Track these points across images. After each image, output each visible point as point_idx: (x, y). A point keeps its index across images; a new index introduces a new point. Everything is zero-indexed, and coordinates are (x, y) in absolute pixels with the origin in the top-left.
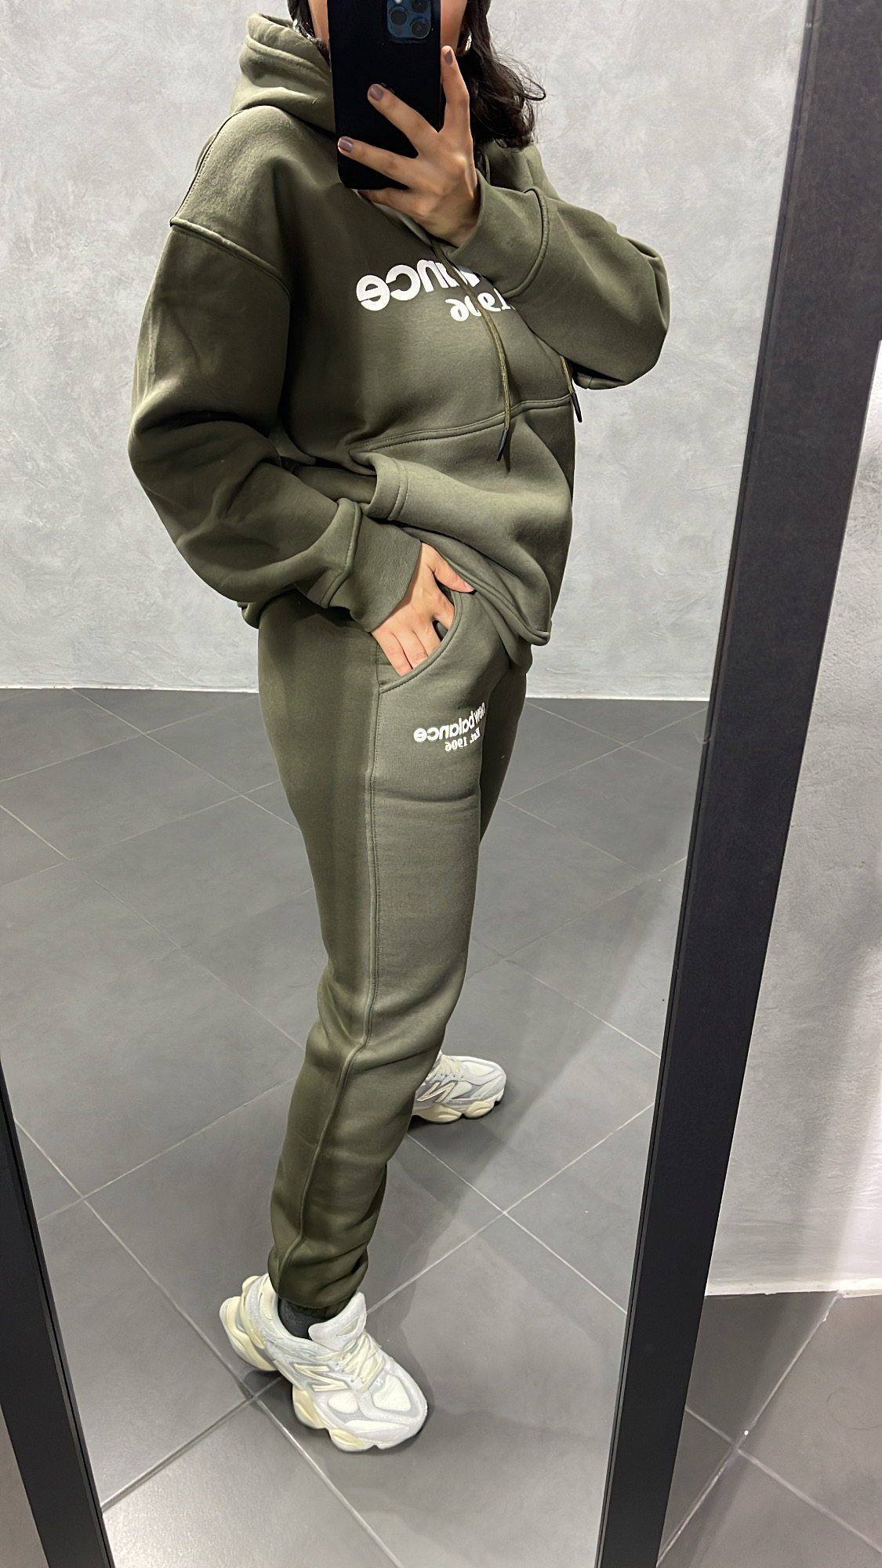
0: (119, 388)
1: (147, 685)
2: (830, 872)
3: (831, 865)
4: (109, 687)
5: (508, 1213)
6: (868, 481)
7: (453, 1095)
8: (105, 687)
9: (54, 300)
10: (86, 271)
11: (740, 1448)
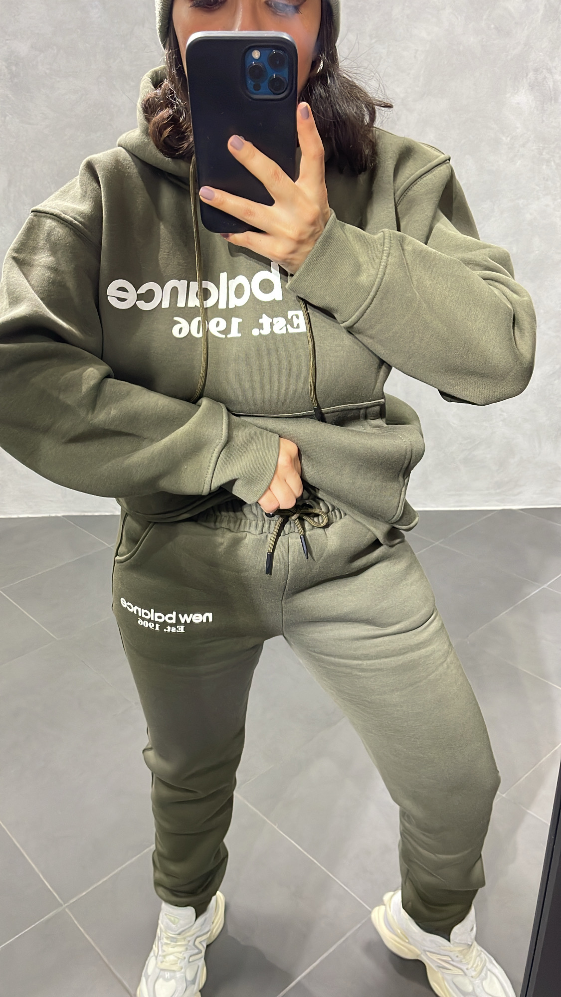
1: (111, 512)
4: (86, 514)
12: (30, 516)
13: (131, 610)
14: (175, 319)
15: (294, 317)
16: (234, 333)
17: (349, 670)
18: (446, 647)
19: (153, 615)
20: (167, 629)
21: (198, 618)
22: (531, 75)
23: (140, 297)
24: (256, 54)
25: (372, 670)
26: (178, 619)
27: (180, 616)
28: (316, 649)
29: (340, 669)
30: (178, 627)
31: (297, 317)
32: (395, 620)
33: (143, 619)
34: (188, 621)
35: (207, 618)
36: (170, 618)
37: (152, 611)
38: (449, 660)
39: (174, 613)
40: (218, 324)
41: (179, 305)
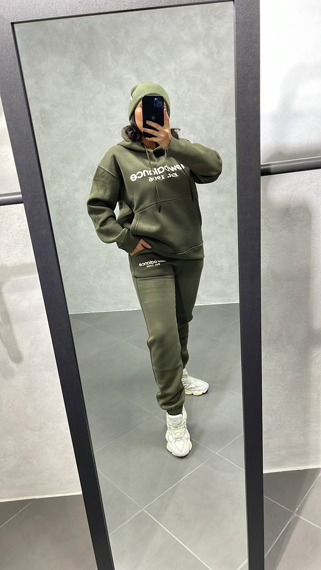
0: (77, 221)
2: (296, 325)
3: (296, 323)
4: (78, 313)
5: (218, 453)
6: (287, 214)
7: (189, 387)
8: (76, 313)
9: (57, 197)
10: (66, 188)
11: (295, 513)
14: (148, 178)
16: (163, 178)
20: (155, 265)
23: (137, 176)
24: (156, 99)
33: (148, 265)
36: (155, 262)
37: (150, 261)
40: (159, 177)
41: (148, 175)
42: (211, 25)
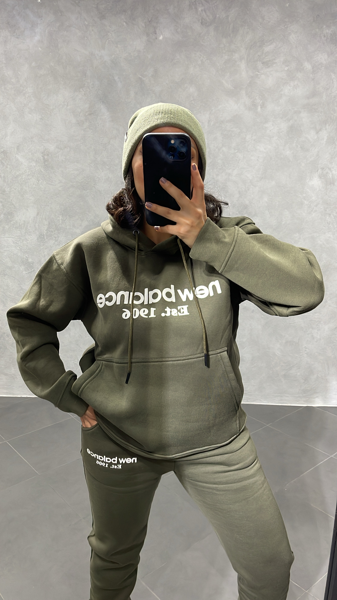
12: (28, 396)
13: (93, 456)
14: (123, 310)
15: (181, 309)
16: (152, 315)
17: (211, 491)
18: (263, 478)
19: (105, 459)
20: (112, 467)
21: (129, 460)
22: (320, 170)
23: (107, 300)
25: (223, 491)
26: (118, 461)
27: (119, 459)
28: (193, 479)
29: (205, 489)
30: (118, 465)
31: (183, 308)
32: (236, 463)
33: (99, 461)
34: (124, 462)
35: (134, 460)
36: (114, 461)
37: (105, 456)
38: (265, 486)
39: (116, 458)
40: (144, 311)
41: (125, 303)
42: (257, 73)
